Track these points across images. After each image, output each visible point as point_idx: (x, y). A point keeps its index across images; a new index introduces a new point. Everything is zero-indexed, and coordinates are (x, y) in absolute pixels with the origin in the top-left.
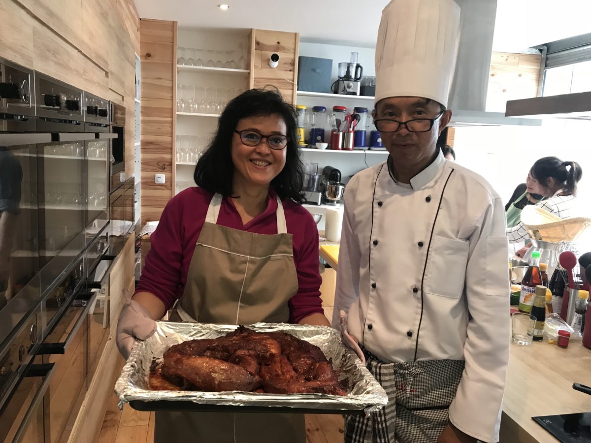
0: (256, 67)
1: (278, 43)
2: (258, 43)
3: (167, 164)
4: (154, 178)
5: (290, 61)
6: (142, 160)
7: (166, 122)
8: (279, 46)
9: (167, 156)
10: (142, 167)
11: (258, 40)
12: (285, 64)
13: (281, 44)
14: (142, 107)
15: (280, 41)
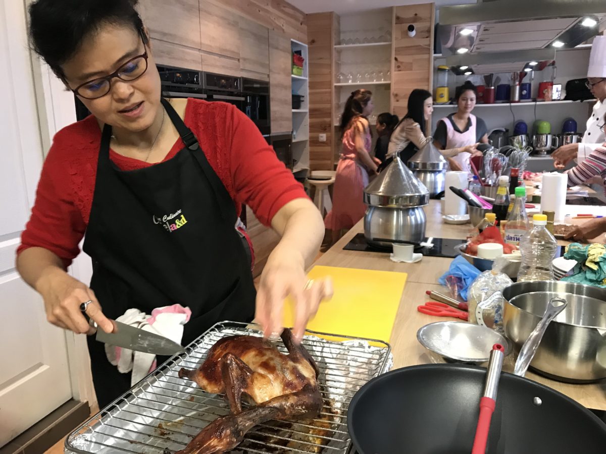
0: (396, 39)
1: (416, 15)
2: (398, 18)
3: (328, 126)
4: (318, 137)
5: (426, 29)
6: (310, 123)
7: (326, 93)
8: (416, 18)
9: (327, 120)
10: (310, 130)
11: (399, 15)
12: (422, 32)
13: (418, 16)
14: (309, 82)
15: (417, 13)
